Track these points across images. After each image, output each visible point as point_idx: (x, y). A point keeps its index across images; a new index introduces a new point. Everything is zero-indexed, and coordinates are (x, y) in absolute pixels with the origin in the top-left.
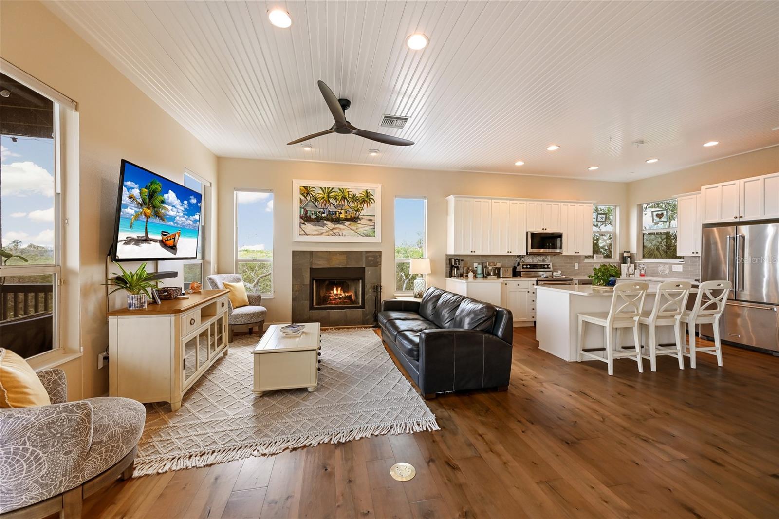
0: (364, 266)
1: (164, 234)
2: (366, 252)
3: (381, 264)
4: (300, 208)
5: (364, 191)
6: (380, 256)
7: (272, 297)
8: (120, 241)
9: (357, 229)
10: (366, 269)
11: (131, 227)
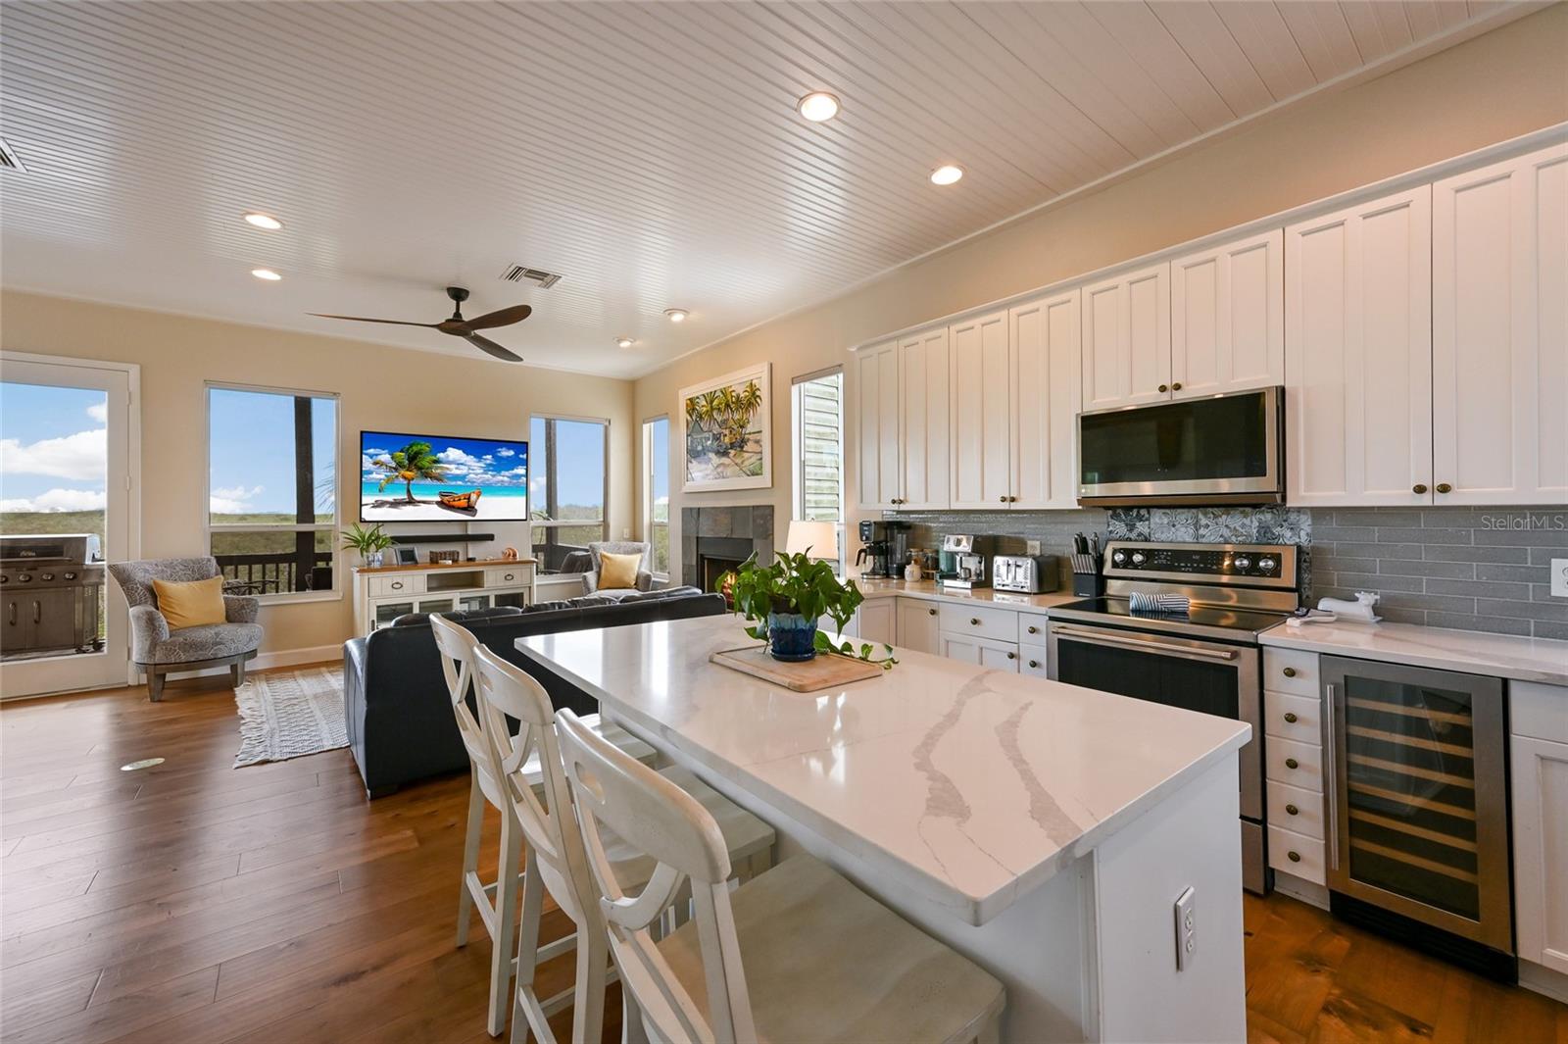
0: (751, 537)
1: (441, 495)
2: (753, 507)
3: (773, 534)
4: (688, 436)
5: (748, 384)
6: (772, 516)
7: (667, 581)
8: (366, 505)
9: (742, 463)
10: (755, 542)
11: (380, 491)
